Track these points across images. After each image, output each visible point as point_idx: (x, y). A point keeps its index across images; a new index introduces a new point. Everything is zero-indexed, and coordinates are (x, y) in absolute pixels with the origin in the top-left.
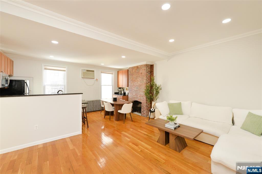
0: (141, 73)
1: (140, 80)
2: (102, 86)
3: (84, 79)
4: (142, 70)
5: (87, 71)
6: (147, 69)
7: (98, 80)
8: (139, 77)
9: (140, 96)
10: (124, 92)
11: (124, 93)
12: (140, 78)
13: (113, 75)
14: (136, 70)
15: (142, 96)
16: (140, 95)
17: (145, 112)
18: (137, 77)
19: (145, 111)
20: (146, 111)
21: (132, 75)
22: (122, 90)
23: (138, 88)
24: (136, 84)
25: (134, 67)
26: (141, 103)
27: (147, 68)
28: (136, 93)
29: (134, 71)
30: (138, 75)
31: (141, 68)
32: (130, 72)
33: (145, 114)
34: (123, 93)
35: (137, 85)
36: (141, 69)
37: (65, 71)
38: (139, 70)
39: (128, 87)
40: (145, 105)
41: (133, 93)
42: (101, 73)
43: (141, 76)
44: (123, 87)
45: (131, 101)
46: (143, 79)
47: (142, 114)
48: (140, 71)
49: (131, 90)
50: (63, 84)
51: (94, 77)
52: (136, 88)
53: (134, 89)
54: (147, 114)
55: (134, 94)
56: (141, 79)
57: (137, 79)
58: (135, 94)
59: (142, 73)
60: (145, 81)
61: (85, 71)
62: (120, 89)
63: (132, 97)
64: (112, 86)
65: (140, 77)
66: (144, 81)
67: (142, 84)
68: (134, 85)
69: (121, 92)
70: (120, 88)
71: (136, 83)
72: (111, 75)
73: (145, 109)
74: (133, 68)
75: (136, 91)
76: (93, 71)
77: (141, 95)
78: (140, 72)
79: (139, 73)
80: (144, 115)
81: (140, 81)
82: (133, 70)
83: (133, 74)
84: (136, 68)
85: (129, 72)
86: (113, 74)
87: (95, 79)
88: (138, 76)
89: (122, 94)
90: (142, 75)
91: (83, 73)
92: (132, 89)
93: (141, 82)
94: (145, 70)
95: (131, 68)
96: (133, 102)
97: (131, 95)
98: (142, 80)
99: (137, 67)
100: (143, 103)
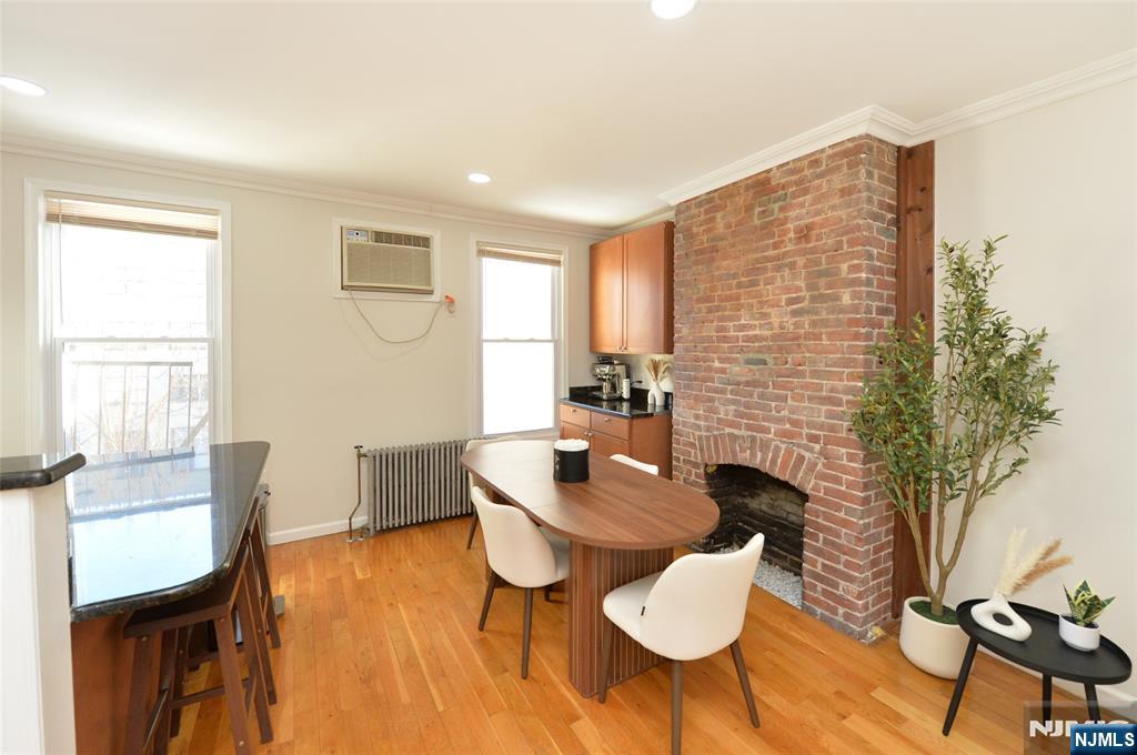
0: (804, 234)
1: (787, 290)
2: (486, 346)
3: (356, 294)
4: (815, 201)
5: (380, 236)
6: (876, 182)
7: (460, 309)
8: (778, 269)
9: (784, 434)
10: (637, 386)
11: (633, 391)
12: (787, 272)
13: (562, 269)
14: (749, 209)
15: (814, 439)
16: (788, 426)
17: (855, 588)
18: (755, 270)
19: (850, 579)
20: (864, 582)
21: (712, 260)
22: (620, 370)
23: (764, 362)
24: (743, 328)
25: (728, 192)
26: (804, 497)
27: (876, 172)
28: (747, 406)
29: (728, 226)
30: (771, 253)
31: (799, 183)
32: (690, 236)
33: (841, 601)
34: (626, 395)
35: (756, 338)
36: (805, 191)
37: (212, 235)
38: (776, 206)
39: (669, 349)
40: (845, 524)
41: (711, 400)
42: (482, 253)
43: (801, 261)
44: (632, 350)
45: (696, 465)
46: (823, 282)
47: (817, 602)
48: (792, 214)
49: (696, 379)
50: (206, 337)
51: (428, 280)
52: (748, 362)
53: (723, 371)
54: (866, 607)
55: (726, 411)
56: (801, 283)
57: (754, 283)
58: (739, 415)
59: (809, 227)
60: (846, 299)
61: (362, 240)
62: (607, 369)
63: (708, 429)
64: (551, 345)
65: (792, 266)
66: (837, 298)
67: (814, 324)
68: (725, 339)
69: (614, 387)
70: (607, 360)
71: (743, 322)
72: (548, 268)
73: (848, 564)
74: (713, 202)
75: (748, 384)
76: (424, 242)
77: (795, 423)
78: (790, 226)
79: (785, 233)
80: (841, 610)
81: (791, 302)
82: (712, 219)
83: (715, 249)
84: (740, 201)
85: (679, 239)
86: (557, 263)
87: (436, 297)
88: (767, 259)
89: (621, 399)
90: (814, 251)
91: (350, 255)
92: (709, 369)
93: (795, 313)
94: (844, 192)
95: (700, 205)
96: (710, 470)
97: (697, 417)
98: (811, 287)
99: (761, 186)
100: (820, 501)
